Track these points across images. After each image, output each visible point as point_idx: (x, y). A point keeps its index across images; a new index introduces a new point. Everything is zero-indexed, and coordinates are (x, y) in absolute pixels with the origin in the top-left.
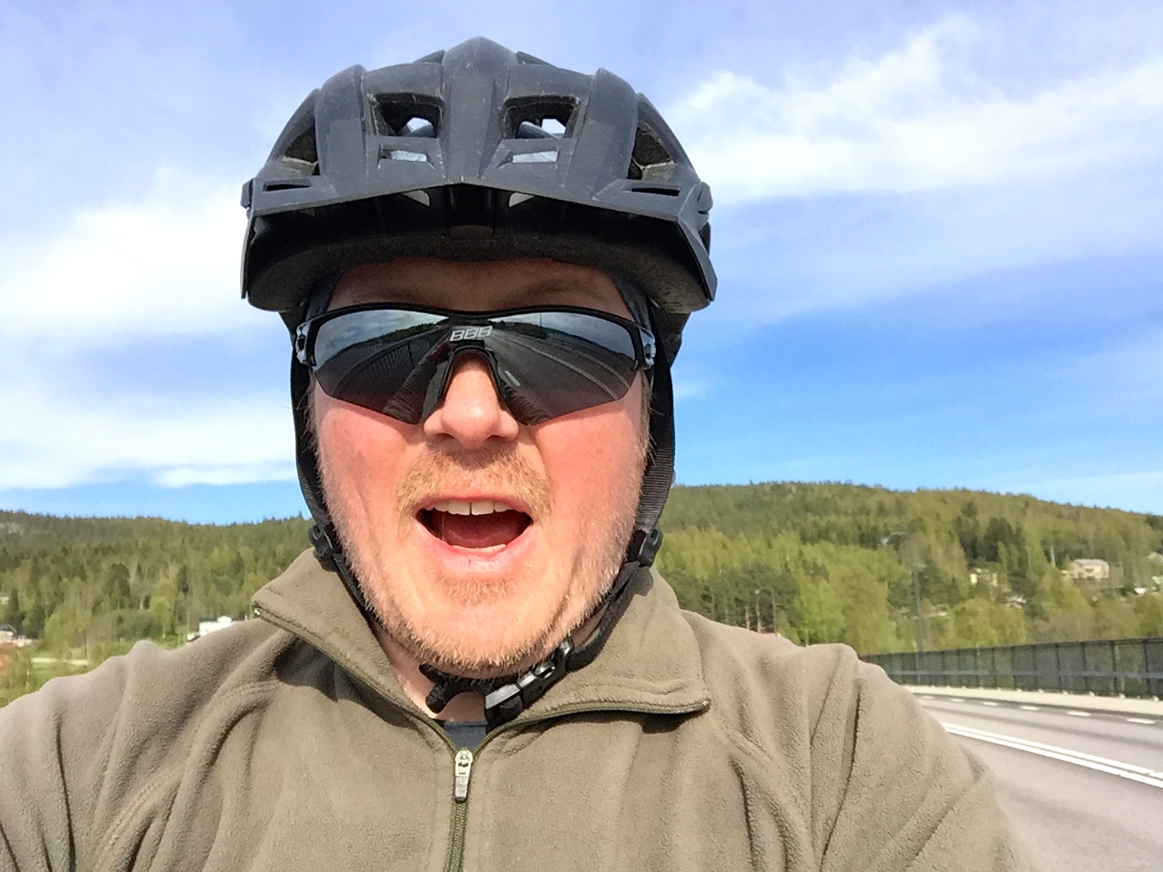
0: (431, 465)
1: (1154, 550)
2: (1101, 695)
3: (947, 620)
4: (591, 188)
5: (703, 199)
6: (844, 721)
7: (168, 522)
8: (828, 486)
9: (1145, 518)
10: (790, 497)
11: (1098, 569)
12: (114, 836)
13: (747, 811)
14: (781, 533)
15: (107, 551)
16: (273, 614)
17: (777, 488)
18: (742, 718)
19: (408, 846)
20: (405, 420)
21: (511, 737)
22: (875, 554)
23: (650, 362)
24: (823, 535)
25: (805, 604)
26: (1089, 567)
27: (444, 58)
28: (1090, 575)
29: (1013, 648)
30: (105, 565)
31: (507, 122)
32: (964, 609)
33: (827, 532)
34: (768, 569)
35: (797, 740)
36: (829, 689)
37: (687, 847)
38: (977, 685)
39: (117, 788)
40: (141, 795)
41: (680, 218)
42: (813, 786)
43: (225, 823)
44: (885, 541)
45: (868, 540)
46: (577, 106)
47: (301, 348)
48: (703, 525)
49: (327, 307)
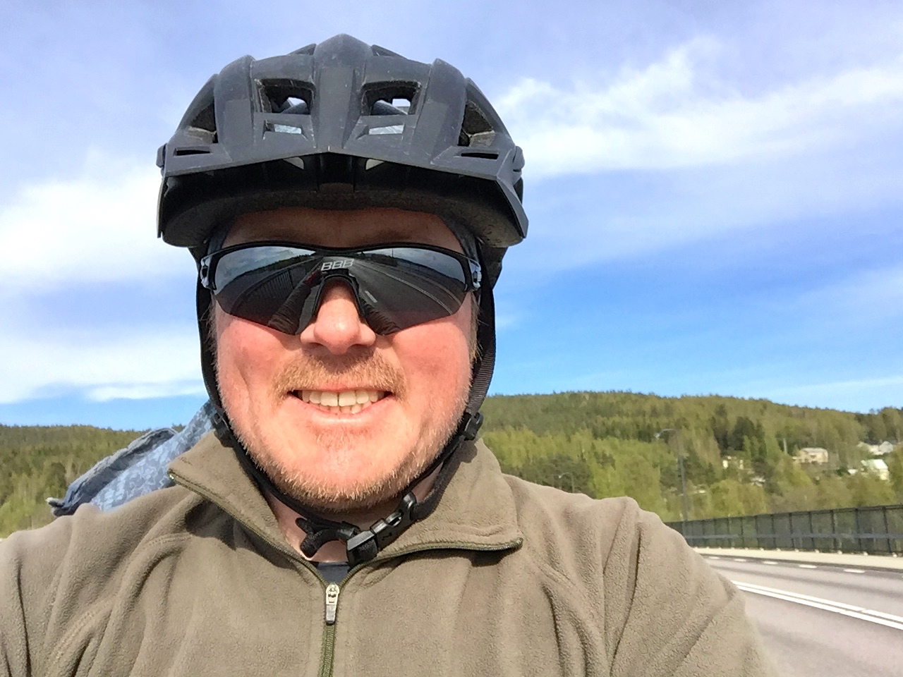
0: (306, 365)
1: (861, 440)
2: (823, 552)
3: (706, 496)
4: (430, 155)
5: (517, 160)
6: (629, 556)
7: (97, 428)
8: (613, 394)
9: (854, 416)
10: (584, 403)
11: (820, 455)
12: (60, 653)
13: (556, 625)
14: (578, 431)
15: (47, 453)
16: (184, 479)
17: (575, 396)
18: (549, 553)
19: (289, 660)
20: (286, 332)
21: (369, 573)
22: (650, 446)
23: (478, 285)
24: (609, 432)
25: (597, 487)
26: (813, 454)
27: (315, 50)
28: (814, 460)
29: (756, 517)
30: (47, 464)
31: (364, 101)
32: (718, 488)
33: (613, 430)
34: (569, 459)
35: (593, 571)
36: (617, 531)
37: (509, 653)
38: (729, 546)
39: (62, 615)
40: (82, 620)
41: (498, 178)
42: (606, 606)
43: (147, 640)
44: (658, 436)
45: (644, 435)
46: (419, 88)
47: (205, 276)
48: (517, 426)
49: (221, 246)
